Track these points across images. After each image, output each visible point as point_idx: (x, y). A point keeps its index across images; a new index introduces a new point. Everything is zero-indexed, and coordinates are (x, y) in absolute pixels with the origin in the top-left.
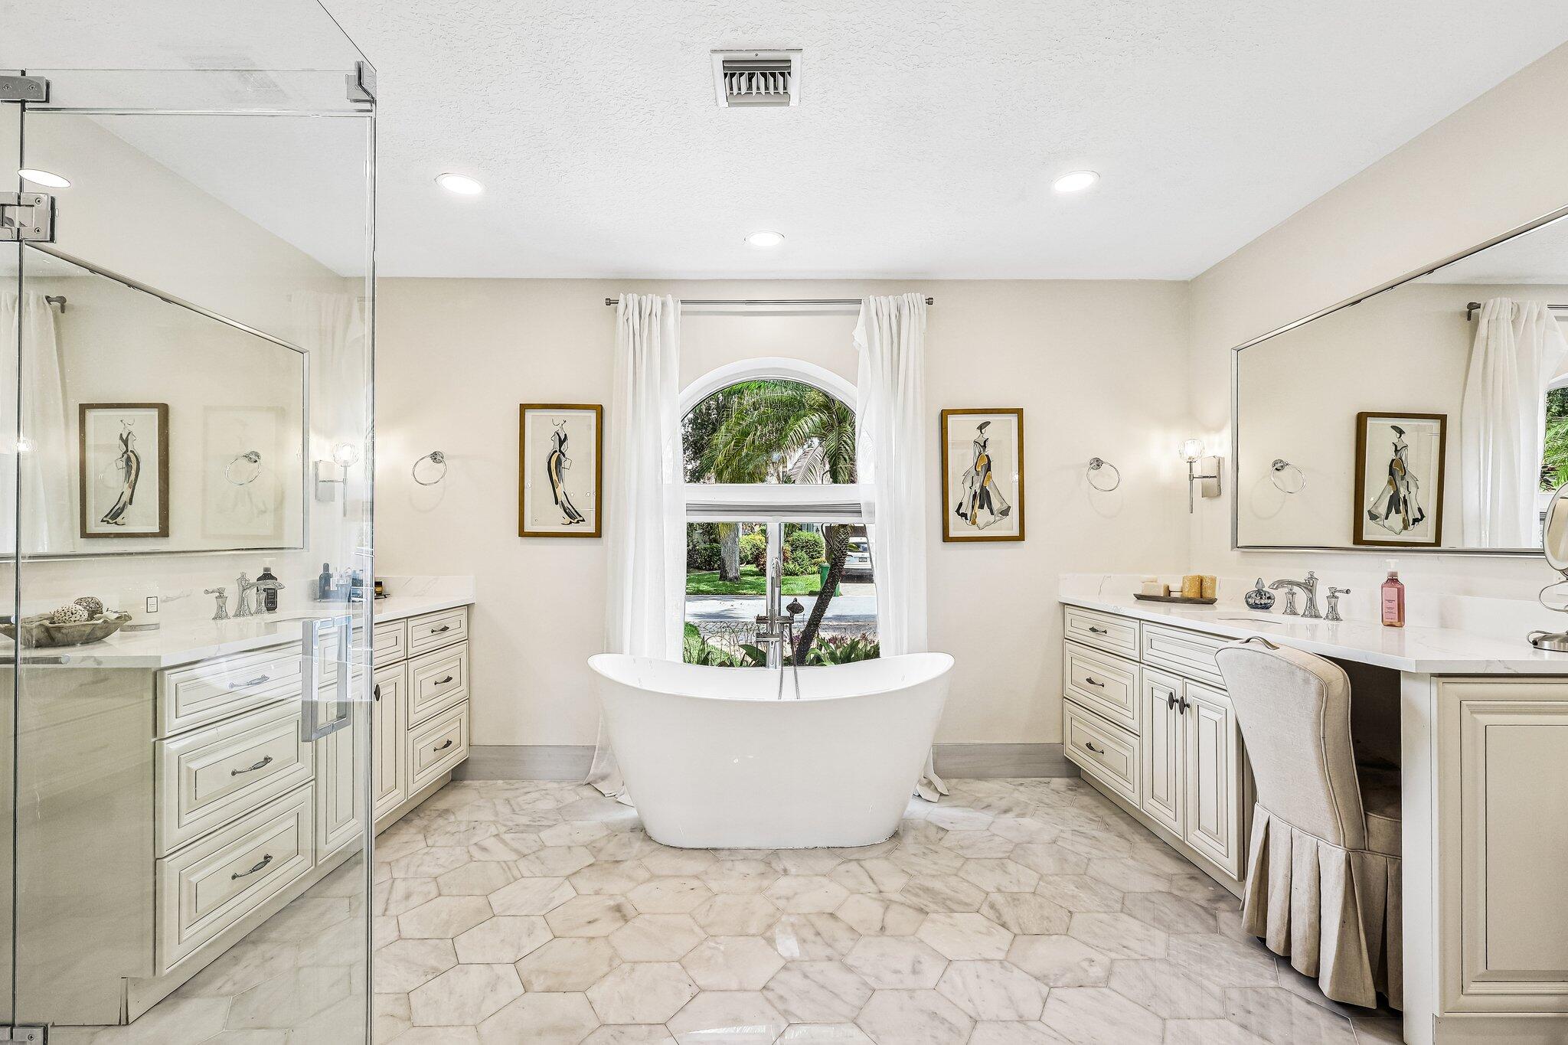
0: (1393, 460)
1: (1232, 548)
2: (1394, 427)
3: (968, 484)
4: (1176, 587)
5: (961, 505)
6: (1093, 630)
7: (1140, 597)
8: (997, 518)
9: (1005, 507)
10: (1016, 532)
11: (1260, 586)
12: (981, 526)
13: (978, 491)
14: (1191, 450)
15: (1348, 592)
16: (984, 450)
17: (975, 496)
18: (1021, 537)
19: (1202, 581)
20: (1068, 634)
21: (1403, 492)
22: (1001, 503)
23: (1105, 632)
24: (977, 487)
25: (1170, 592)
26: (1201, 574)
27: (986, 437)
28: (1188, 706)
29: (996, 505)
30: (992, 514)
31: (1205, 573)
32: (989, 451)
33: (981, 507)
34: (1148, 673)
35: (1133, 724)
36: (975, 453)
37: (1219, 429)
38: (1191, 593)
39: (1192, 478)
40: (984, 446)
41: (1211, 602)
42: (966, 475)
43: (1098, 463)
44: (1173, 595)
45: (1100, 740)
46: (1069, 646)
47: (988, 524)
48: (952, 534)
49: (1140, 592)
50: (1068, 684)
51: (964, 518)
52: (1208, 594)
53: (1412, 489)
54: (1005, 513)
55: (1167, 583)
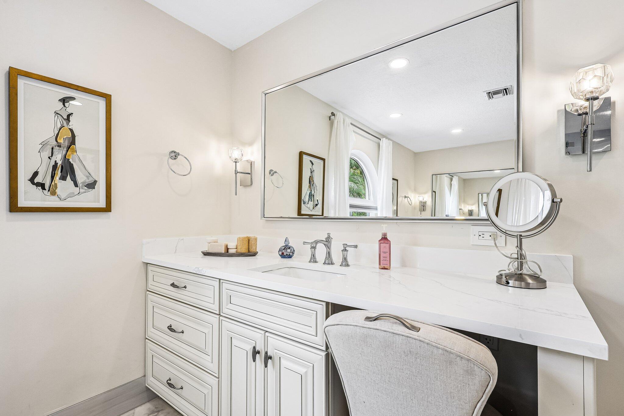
0: (310, 176)
1: (261, 218)
2: (311, 161)
3: (48, 153)
4: (232, 245)
5: (36, 174)
6: (173, 285)
7: (206, 254)
8: (82, 190)
9: (90, 180)
10: (102, 204)
11: (287, 243)
12: (63, 197)
13: (60, 163)
14: (236, 154)
15: (356, 247)
16: (68, 124)
17: (55, 167)
18: (108, 209)
19: (249, 240)
20: (150, 287)
21: (313, 192)
22: (88, 177)
23: (185, 287)
24: (58, 158)
25: (228, 249)
26: (249, 235)
27: (69, 111)
28: (270, 358)
29: (81, 177)
30: (76, 185)
31: (251, 235)
32: (74, 124)
33: (63, 178)
34: (227, 324)
35: (214, 367)
36: (56, 124)
37: (251, 144)
38: (244, 250)
39: (236, 172)
40: (68, 119)
41: (254, 254)
42: (44, 145)
43: (175, 155)
44: (231, 251)
45: (179, 377)
46: (151, 296)
47: (71, 195)
48: (22, 202)
49: (206, 249)
50: (150, 329)
51: (40, 188)
52: (252, 250)
53: (315, 191)
54: (92, 185)
55: (226, 243)
